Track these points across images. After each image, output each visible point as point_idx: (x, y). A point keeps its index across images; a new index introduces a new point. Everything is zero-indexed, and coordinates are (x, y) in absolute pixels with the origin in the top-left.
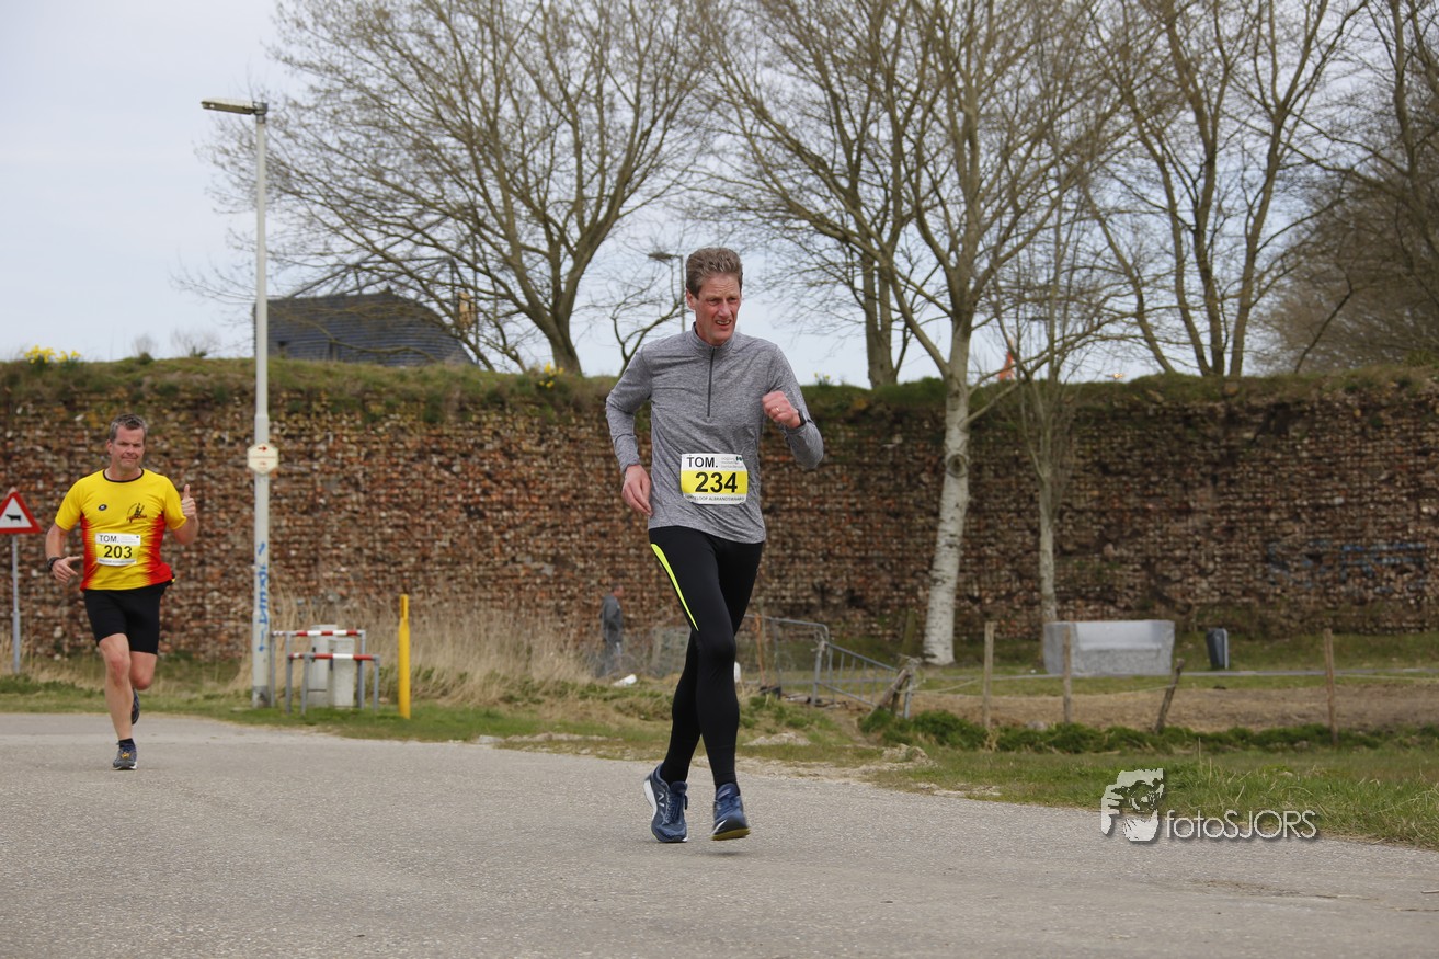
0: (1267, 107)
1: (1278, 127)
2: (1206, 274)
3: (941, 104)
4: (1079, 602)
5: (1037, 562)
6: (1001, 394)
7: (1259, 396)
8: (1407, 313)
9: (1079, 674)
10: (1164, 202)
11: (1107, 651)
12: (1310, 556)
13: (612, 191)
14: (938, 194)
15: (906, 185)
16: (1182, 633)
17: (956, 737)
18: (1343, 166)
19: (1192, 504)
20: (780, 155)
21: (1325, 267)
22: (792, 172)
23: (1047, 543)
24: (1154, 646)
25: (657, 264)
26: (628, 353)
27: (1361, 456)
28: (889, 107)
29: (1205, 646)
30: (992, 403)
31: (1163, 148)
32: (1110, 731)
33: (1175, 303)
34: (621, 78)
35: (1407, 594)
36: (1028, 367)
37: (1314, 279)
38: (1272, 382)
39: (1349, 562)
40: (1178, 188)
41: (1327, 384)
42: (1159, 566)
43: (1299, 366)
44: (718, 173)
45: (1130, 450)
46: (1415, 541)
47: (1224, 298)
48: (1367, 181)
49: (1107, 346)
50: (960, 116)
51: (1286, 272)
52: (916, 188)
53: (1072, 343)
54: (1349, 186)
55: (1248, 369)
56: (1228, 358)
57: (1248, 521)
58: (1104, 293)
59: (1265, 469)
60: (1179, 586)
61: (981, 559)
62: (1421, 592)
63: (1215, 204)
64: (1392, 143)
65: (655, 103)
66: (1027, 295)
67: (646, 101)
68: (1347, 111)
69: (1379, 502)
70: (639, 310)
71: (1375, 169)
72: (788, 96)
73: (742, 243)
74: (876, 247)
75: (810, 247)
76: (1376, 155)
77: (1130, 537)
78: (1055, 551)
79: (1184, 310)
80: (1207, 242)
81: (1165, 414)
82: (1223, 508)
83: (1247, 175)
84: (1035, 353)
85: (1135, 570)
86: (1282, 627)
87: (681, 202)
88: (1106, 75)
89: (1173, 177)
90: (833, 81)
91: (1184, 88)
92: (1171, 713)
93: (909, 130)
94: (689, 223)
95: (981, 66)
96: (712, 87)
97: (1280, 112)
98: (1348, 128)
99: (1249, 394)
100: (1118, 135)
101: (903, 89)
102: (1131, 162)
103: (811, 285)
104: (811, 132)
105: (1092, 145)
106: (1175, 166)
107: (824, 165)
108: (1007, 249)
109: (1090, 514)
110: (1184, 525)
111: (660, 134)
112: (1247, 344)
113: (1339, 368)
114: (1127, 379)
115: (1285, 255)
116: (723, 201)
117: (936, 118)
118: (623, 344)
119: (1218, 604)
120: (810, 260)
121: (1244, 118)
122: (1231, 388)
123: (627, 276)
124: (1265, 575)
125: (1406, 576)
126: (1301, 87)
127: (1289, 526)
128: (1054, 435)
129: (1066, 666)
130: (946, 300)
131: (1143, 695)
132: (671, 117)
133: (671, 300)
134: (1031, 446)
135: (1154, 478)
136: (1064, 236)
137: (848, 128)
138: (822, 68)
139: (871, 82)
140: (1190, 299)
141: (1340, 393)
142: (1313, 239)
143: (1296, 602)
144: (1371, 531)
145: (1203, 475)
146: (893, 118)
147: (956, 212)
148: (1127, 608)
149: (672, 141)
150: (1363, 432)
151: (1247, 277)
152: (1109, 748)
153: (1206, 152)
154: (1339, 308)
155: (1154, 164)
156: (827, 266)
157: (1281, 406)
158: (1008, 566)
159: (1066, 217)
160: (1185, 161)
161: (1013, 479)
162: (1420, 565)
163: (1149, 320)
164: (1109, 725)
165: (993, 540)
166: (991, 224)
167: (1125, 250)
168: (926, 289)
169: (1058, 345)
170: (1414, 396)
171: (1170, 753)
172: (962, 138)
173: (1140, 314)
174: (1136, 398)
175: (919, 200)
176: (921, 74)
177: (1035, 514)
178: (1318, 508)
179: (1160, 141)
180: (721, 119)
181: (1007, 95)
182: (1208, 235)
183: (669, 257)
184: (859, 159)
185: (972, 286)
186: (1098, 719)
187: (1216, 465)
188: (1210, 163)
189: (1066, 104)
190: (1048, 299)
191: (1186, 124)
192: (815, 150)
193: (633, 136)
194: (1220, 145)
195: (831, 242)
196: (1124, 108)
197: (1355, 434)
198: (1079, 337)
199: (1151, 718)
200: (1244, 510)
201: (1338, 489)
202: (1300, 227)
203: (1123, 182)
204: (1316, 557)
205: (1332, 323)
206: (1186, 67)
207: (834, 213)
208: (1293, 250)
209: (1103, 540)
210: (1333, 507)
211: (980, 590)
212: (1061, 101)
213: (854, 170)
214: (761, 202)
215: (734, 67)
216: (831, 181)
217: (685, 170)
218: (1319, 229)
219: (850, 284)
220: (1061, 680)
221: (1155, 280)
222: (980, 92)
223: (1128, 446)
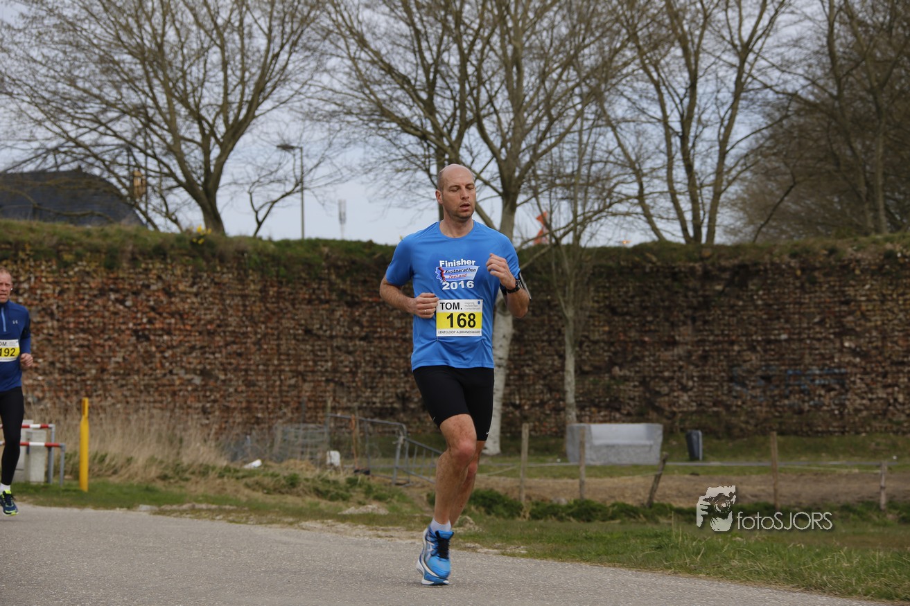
0: (735, 46)
1: (743, 61)
2: (689, 168)
3: (495, 39)
4: (593, 409)
5: (562, 379)
6: (538, 255)
7: (727, 259)
8: (836, 200)
9: (592, 463)
10: (659, 114)
11: (613, 446)
12: (763, 378)
13: (250, 98)
14: (493, 105)
15: (470, 98)
16: (668, 434)
17: (500, 509)
18: (790, 91)
19: (677, 338)
20: (376, 73)
21: (776, 165)
22: (385, 87)
23: (570, 365)
24: (648, 443)
25: (283, 153)
26: (260, 218)
27: (801, 304)
28: (458, 40)
29: (685, 443)
30: (531, 261)
31: (659, 75)
32: (613, 505)
33: (666, 189)
34: (257, 14)
35: (833, 407)
36: (558, 234)
37: (768, 174)
38: (736, 249)
39: (791, 382)
40: (670, 105)
41: (777, 251)
42: (652, 383)
43: (756, 237)
44: (329, 86)
45: (633, 297)
46: (839, 367)
47: (702, 186)
48: (807, 102)
49: (616, 220)
50: (510, 48)
51: (747, 168)
52: (477, 100)
53: (590, 218)
54: (794, 106)
55: (719, 239)
56: (704, 230)
57: (718, 351)
58: (614, 181)
59: (730, 313)
60: (666, 399)
61: (521, 376)
62: (843, 406)
63: (696, 116)
64: (826, 74)
65: (283, 33)
66: (558, 181)
67: (276, 32)
68: (793, 50)
69: (813, 339)
70: (269, 187)
71: (812, 93)
72: (383, 30)
73: (347, 138)
74: (446, 143)
75: (397, 142)
76: (814, 83)
77: (631, 361)
78: (576, 371)
79: (673, 194)
80: (690, 145)
81: (658, 271)
82: (699, 341)
83: (720, 96)
84: (563, 224)
85: (635, 386)
86: (742, 430)
87: (302, 107)
88: (617, 20)
89: (666, 97)
90: (416, 20)
91: (674, 30)
92: (658, 493)
93: (472, 58)
94: (308, 123)
95: (526, 11)
96: (326, 22)
97: (744, 50)
98: (794, 63)
99: (720, 257)
100: (626, 64)
101: (468, 27)
102: (635, 84)
103: (398, 171)
104: (398, 58)
105: (606, 72)
106: (667, 88)
107: (409, 82)
108: (543, 147)
109: (602, 344)
110: (671, 353)
111: (286, 56)
112: (719, 221)
113: (786, 238)
114: (630, 245)
115: (747, 155)
116: (334, 107)
117: (492, 49)
118: (257, 212)
119: (695, 412)
120: (397, 152)
121: (718, 54)
122: (707, 253)
123: (260, 161)
124: (730, 390)
125: (832, 393)
126: (759, 32)
127: (748, 355)
128: (576, 285)
129: (581, 457)
130: (498, 184)
131: (638, 479)
132: (294, 44)
133: (293, 180)
134: (559, 293)
135: (650, 318)
136: (585, 138)
137: (427, 55)
138: (407, 10)
139: (444, 22)
140: (678, 187)
141: (786, 258)
142: (768, 144)
143: (752, 411)
144: (808, 359)
145: (686, 316)
146: (460, 49)
147: (506, 118)
148: (629, 414)
149: (296, 61)
150: (802, 287)
151: (720, 171)
152: (612, 518)
153: (690, 78)
154: (786, 194)
155: (652, 86)
156: (410, 157)
157: (743, 266)
158: (541, 382)
159: (587, 125)
160: (675, 85)
161: (546, 317)
162: (843, 385)
163: (647, 202)
164: (613, 501)
165: (530, 363)
166: (531, 129)
167: (630, 150)
168: (483, 175)
169: (580, 219)
170: (840, 260)
171: (657, 522)
172: (512, 63)
173: (641, 197)
174: (637, 259)
175: (479, 109)
176: (481, 16)
177: (562, 343)
178: (769, 342)
179: (657, 70)
180: (333, 47)
181: (545, 34)
182: (691, 139)
183: (292, 148)
184: (435, 78)
185: (517, 174)
186: (605, 496)
187: (695, 309)
188: (692, 87)
189: (587, 41)
190: (574, 186)
191: (675, 57)
192: (402, 70)
193: (266, 57)
194: (700, 73)
195: (413, 139)
196: (630, 45)
197: (796, 288)
198: (595, 213)
199: (643, 496)
200: (715, 343)
201: (783, 328)
202: (759, 135)
203: (629, 99)
204: (767, 379)
205: (782, 206)
206: (676, 16)
207: (416, 118)
208: (753, 151)
209: (612, 363)
210: (780, 341)
211: (521, 399)
212: (584, 39)
213: (431, 86)
214: (361, 109)
215: (342, 7)
216: (413, 93)
217: (305, 83)
218: (772, 137)
219: (427, 171)
220: (578, 467)
221: (651, 172)
222: (524, 31)
223: (630, 294)
